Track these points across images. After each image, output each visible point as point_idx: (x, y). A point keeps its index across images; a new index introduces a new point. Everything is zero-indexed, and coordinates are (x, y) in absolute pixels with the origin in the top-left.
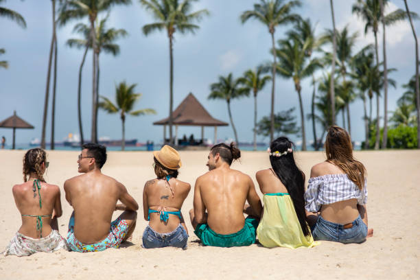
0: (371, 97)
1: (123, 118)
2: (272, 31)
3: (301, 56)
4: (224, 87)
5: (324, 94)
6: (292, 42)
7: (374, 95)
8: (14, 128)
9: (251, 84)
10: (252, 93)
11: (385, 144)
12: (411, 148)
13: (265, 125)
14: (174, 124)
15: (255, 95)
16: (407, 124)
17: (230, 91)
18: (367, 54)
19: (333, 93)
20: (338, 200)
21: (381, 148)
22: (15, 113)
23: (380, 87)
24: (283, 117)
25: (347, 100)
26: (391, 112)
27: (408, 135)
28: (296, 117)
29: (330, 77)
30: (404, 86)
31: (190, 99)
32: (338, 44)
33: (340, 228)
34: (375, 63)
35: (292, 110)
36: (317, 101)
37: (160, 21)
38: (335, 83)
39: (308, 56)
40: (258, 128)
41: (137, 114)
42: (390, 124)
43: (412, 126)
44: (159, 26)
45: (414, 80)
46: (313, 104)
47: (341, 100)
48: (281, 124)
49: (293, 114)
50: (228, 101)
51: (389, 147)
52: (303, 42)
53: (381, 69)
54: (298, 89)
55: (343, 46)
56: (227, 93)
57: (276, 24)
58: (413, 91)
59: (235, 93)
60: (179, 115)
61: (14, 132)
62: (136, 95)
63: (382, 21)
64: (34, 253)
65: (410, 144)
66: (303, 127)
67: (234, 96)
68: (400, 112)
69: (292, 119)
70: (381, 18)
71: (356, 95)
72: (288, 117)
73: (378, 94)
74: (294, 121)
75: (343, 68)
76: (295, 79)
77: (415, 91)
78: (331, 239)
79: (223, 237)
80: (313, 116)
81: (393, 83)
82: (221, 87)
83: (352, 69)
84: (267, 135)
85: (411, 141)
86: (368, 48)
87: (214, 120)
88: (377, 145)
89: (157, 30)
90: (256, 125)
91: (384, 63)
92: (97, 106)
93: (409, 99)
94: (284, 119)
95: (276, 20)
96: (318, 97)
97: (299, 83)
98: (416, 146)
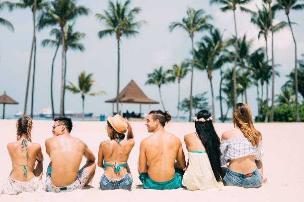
0: (262, 84)
1: (83, 97)
2: (192, 36)
3: (213, 54)
4: (156, 76)
5: (228, 82)
6: (206, 45)
7: (265, 83)
8: (4, 104)
9: (176, 74)
10: (177, 80)
11: (272, 118)
12: (291, 121)
13: (185, 104)
14: (120, 102)
15: (179, 82)
16: (288, 104)
17: (161, 79)
18: (260, 53)
19: (235, 81)
20: (240, 156)
21: (269, 121)
22: (5, 93)
23: (269, 77)
24: (199, 98)
25: (245, 86)
26: (277, 95)
27: (289, 112)
28: (208, 98)
29: (233, 70)
30: (287, 76)
31: (132, 84)
32: (239, 46)
33: (243, 176)
34: (265, 60)
35: (205, 93)
36: (223, 87)
37: (111, 28)
38: (237, 74)
39: (218, 54)
40: (180, 106)
41: (93, 95)
42: (276, 104)
43: (292, 105)
44: (110, 32)
45: (294, 72)
46: (221, 89)
47: (241, 86)
48: (197, 103)
49: (205, 96)
50: (159, 86)
51: (275, 120)
52: (214, 45)
54: (210, 78)
55: (243, 48)
56: (159, 80)
57: (194, 31)
58: (292, 80)
59: (165, 80)
60: (124, 96)
61: (4, 106)
62: (92, 81)
63: (271, 30)
64: (21, 192)
65: (290, 119)
66: (213, 106)
67: (163, 82)
68: (283, 95)
69: (205, 100)
70: (270, 28)
71: (251, 83)
72: (203, 98)
73: (268, 82)
74: (207, 101)
75: (243, 63)
76: (208, 71)
77: (294, 80)
78: (236, 185)
79: (159, 184)
80: (221, 98)
81: (278, 74)
82: (155, 76)
83: (249, 64)
84: (187, 111)
85: (291, 116)
86: (260, 49)
87: (149, 99)
88: (267, 119)
89: (108, 35)
90: (179, 104)
91: (272, 60)
92: (65, 87)
93: (289, 86)
94: (200, 100)
95: (195, 28)
96: (224, 84)
97: (211, 73)
98: (294, 120)
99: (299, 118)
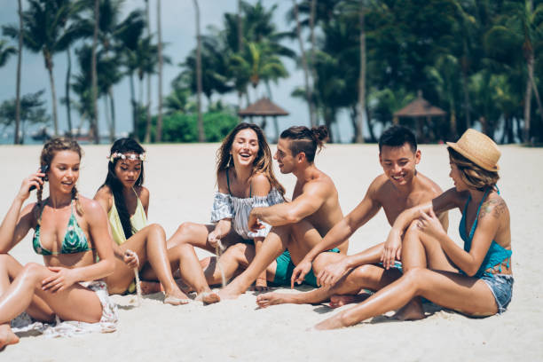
0: (141, 77)
3: (54, 23)
6: (43, 6)
7: (146, 75)
11: (158, 135)
12: (190, 141)
13: (5, 112)
16: (183, 111)
18: (135, 20)
21: (152, 141)
23: (153, 65)
24: (29, 101)
26: (165, 97)
27: (186, 125)
28: (46, 102)
30: (181, 65)
34: (144, 35)
35: (41, 93)
36: (73, 81)
39: (63, 24)
45: (194, 56)
46: (68, 86)
48: (27, 111)
49: (41, 99)
51: (163, 140)
52: (56, 6)
53: (154, 42)
54: (49, 65)
58: (190, 71)
65: (188, 137)
66: (55, 114)
68: (174, 96)
69: (40, 104)
71: (121, 75)
72: (36, 101)
74: (43, 107)
75: (106, 40)
76: (45, 54)
77: (195, 69)
80: (67, 101)
81: (168, 61)
83: (117, 42)
84: (8, 124)
85: (189, 132)
88: (147, 138)
91: (159, 32)
93: (184, 80)
94: (31, 104)
96: (74, 77)
97: (51, 57)
98: (195, 140)
99: (203, 136)
